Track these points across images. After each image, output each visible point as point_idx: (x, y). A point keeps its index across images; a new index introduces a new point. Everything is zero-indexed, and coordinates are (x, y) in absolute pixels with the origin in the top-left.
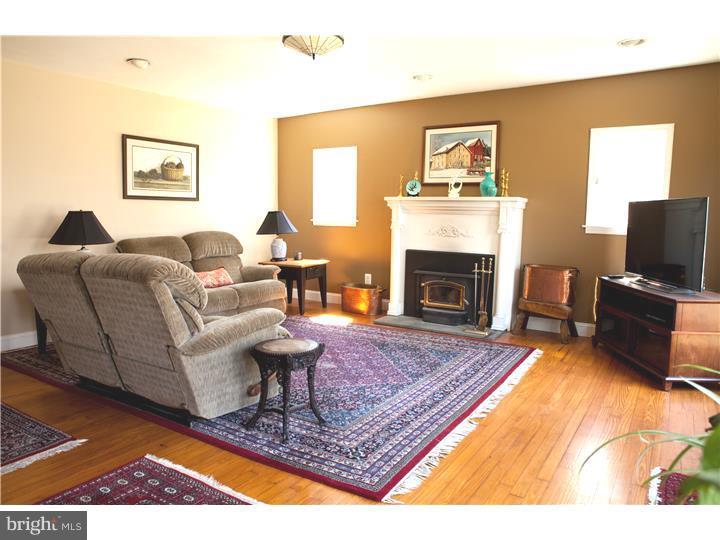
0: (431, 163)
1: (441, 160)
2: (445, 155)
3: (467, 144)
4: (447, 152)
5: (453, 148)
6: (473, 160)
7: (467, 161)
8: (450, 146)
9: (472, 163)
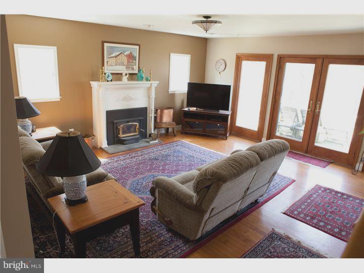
0: (107, 62)
1: (113, 61)
2: (115, 58)
3: (125, 54)
4: (116, 57)
5: (119, 55)
6: (128, 62)
7: (126, 62)
8: (117, 54)
9: (128, 63)
